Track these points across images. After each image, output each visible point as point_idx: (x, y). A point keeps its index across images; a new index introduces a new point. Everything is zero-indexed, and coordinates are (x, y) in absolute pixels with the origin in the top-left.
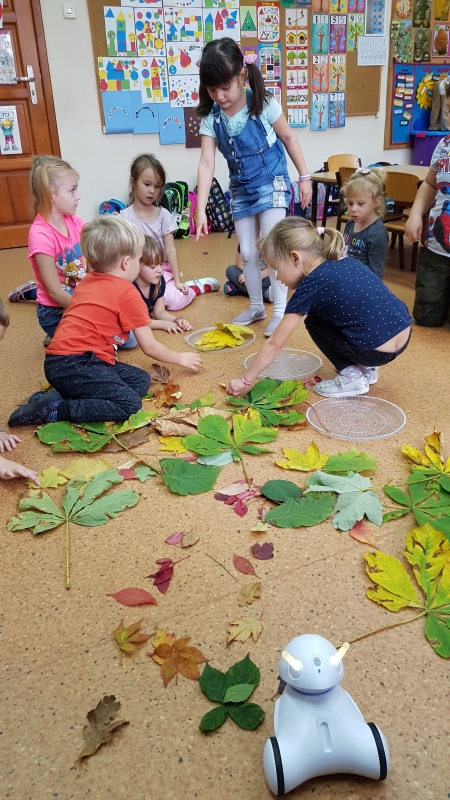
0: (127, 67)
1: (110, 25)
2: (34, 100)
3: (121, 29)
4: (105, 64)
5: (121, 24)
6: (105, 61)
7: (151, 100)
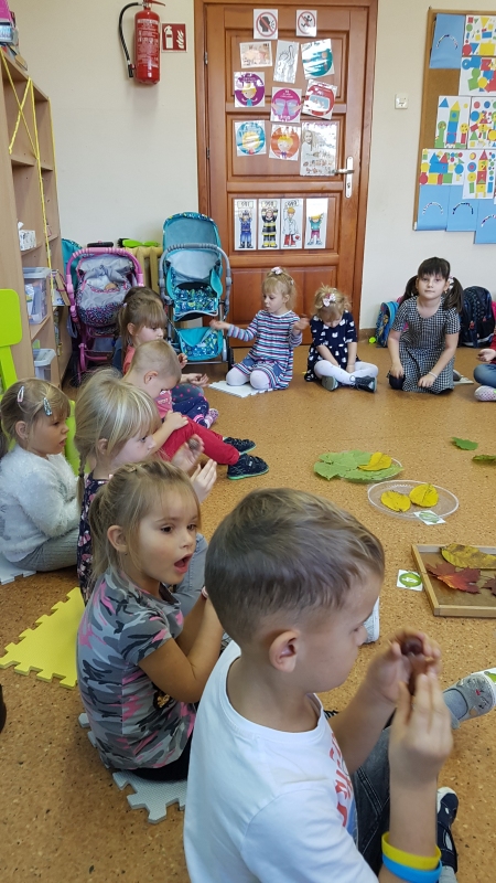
0: (452, 160)
1: (443, 115)
2: (349, 193)
3: (455, 120)
4: (429, 158)
5: (454, 115)
6: (429, 153)
7: (472, 196)
